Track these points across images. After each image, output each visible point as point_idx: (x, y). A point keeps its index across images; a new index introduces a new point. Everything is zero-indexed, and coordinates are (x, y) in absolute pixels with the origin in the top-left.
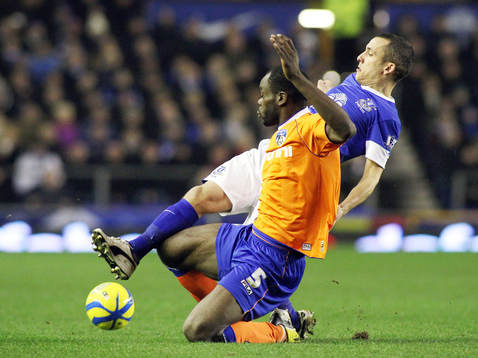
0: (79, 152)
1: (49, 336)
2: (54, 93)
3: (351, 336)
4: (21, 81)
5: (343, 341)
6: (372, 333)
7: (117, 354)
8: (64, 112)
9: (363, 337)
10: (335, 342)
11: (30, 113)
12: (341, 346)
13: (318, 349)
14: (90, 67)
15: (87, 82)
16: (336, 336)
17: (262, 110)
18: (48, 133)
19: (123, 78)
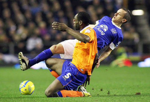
0: (47, 37)
1: (39, 96)
2: (39, 19)
3: (135, 94)
4: (28, 15)
5: (133, 95)
6: (141, 93)
7: (60, 101)
8: (42, 25)
9: (139, 94)
10: (130, 96)
11: (32, 25)
12: (132, 97)
13: (124, 98)
14: (50, 10)
15: (49, 15)
16: (130, 94)
17: (75, 25)
18: (37, 31)
19: (61, 14)
